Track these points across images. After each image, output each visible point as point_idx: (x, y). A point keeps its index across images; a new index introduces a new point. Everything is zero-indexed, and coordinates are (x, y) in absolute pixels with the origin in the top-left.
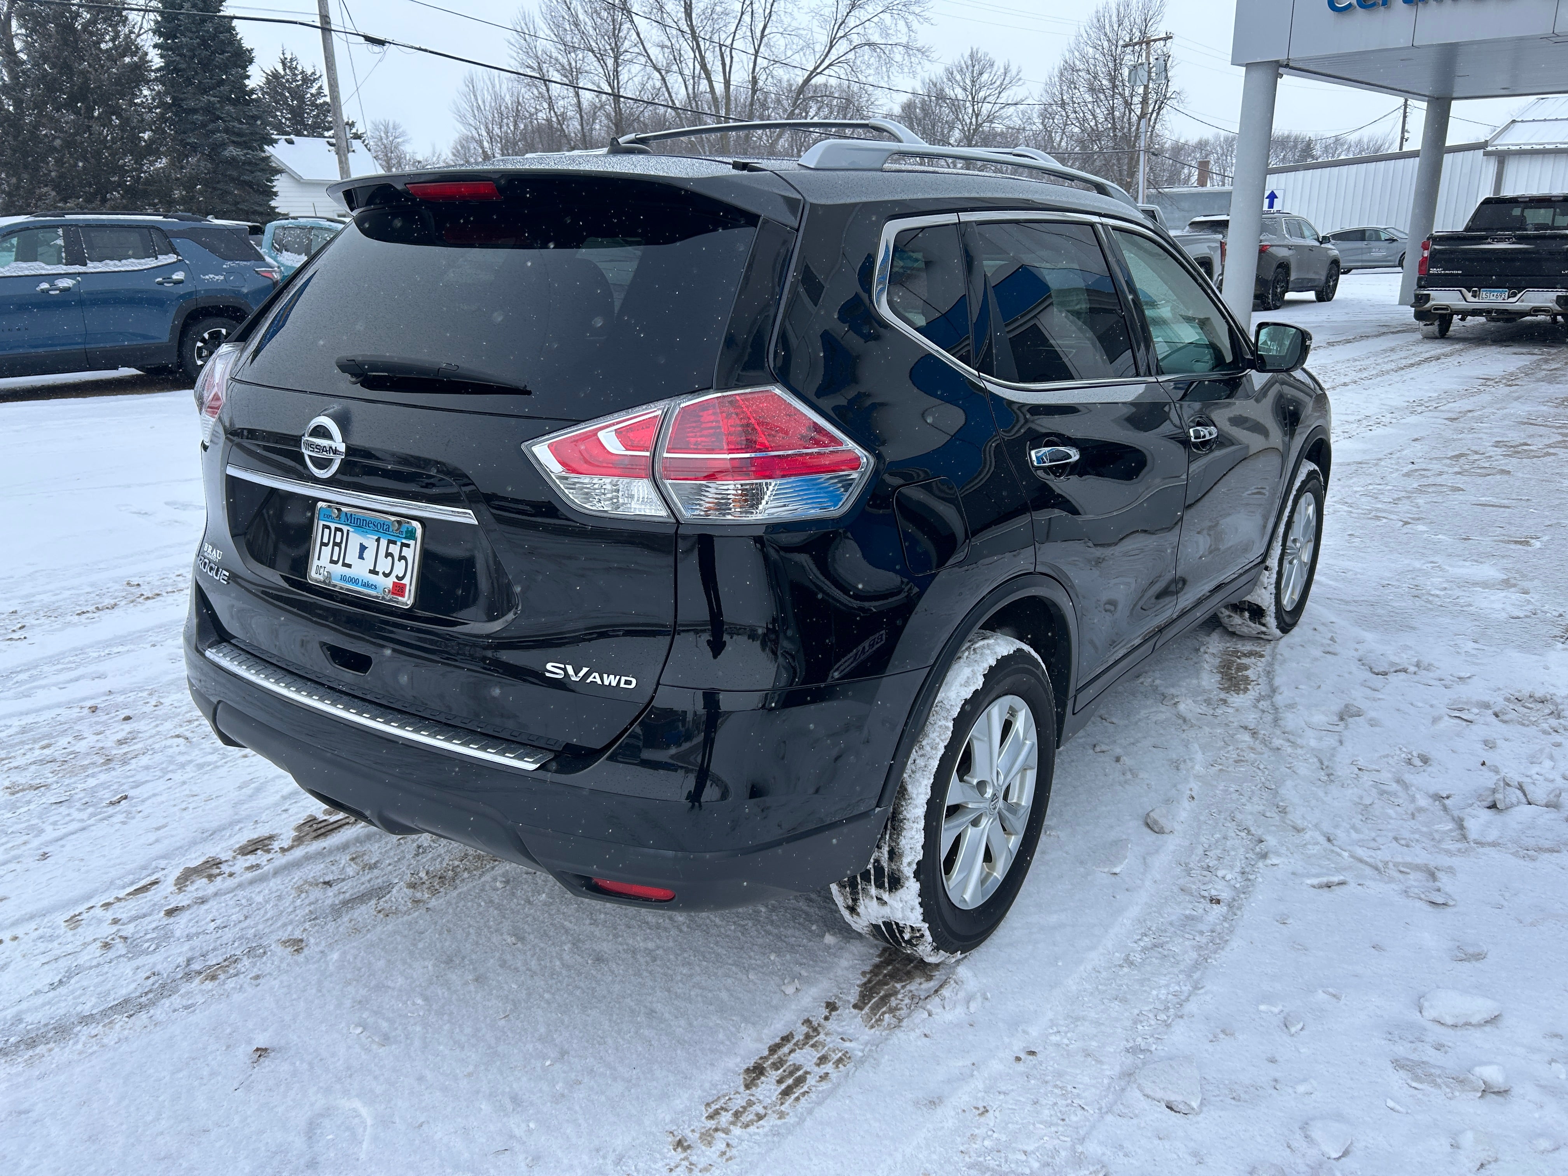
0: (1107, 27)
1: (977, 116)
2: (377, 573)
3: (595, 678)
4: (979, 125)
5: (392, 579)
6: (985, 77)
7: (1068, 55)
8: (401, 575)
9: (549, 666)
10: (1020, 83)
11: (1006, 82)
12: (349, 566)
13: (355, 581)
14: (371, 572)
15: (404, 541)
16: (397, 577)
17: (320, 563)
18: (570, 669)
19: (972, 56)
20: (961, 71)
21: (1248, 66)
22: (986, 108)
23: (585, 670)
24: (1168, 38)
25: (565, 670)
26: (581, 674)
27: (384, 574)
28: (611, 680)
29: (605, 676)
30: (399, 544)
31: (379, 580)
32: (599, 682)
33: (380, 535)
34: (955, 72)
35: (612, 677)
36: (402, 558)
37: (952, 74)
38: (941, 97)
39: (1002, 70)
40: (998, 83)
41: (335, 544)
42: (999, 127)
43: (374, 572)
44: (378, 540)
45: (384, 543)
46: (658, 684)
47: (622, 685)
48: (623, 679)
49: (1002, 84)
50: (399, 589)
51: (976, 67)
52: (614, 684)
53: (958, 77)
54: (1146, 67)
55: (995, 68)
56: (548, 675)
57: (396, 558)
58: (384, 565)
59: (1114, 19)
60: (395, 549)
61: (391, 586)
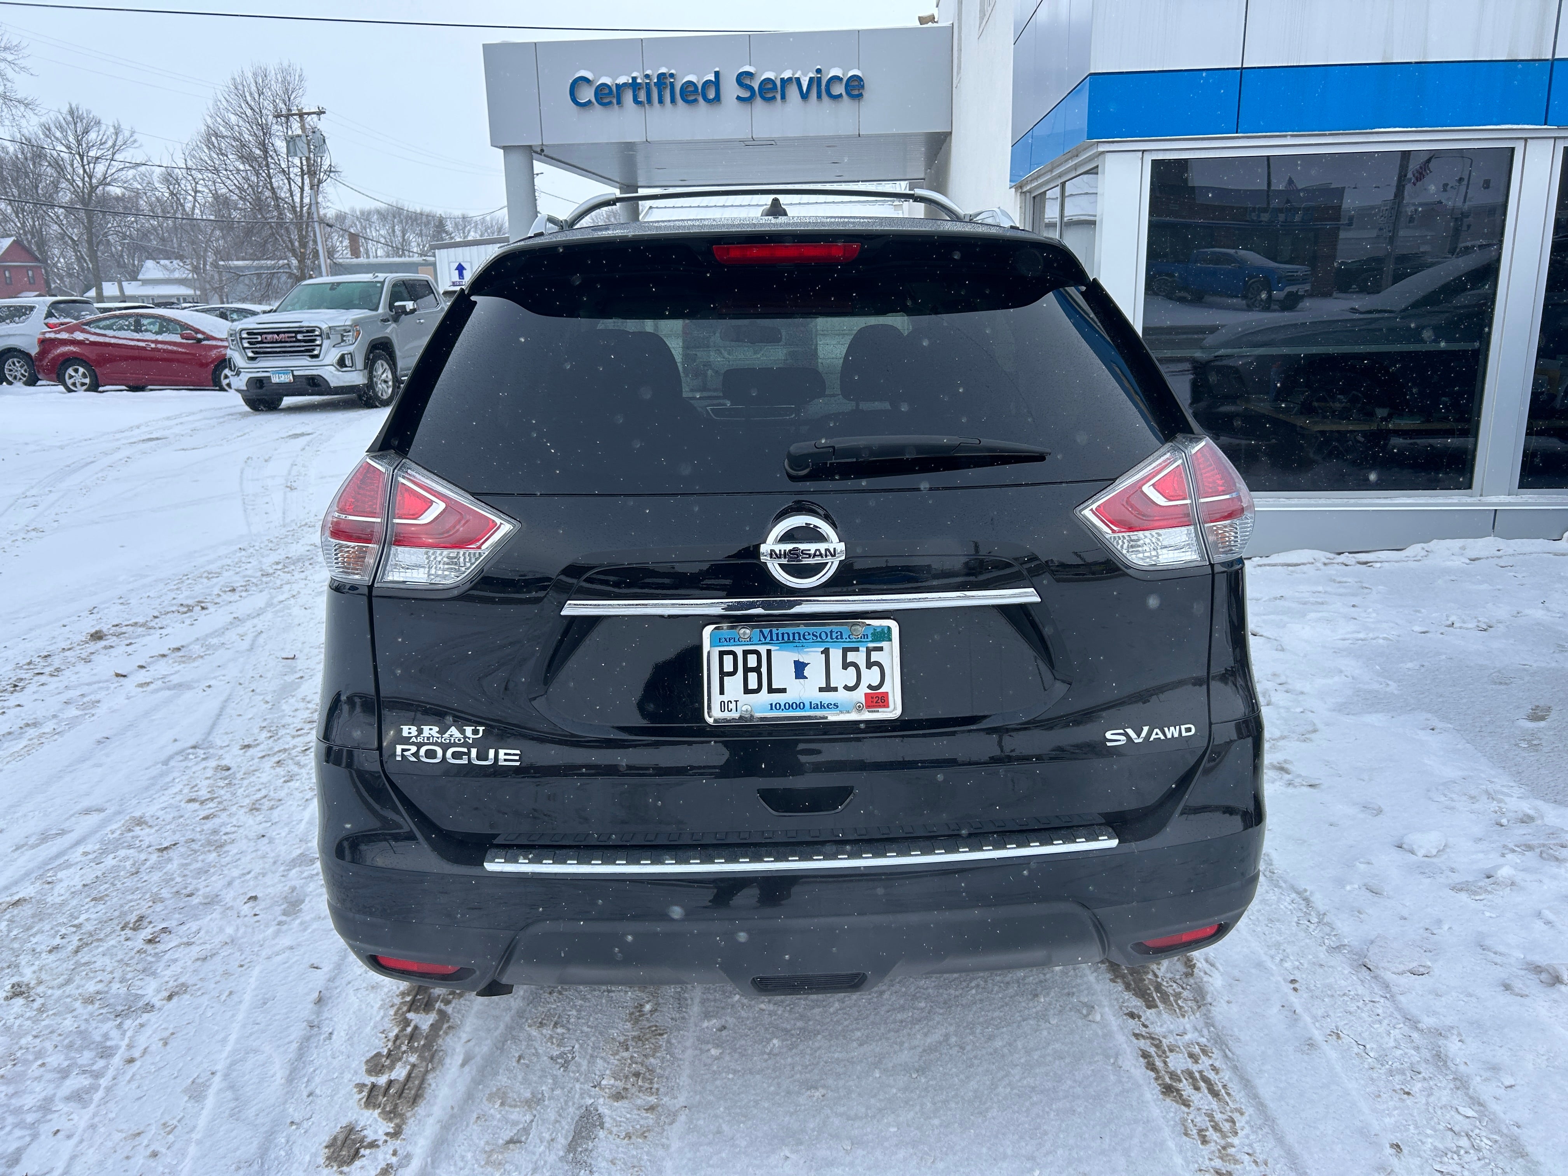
0: (247, 94)
1: (90, 177)
2: (835, 689)
3: (1157, 734)
4: (93, 189)
5: (863, 689)
6: (92, 136)
7: (209, 121)
8: (875, 683)
9: (1108, 735)
10: (136, 145)
11: (119, 143)
12: (783, 691)
13: (800, 706)
14: (821, 690)
15: (871, 645)
16: (870, 687)
17: (725, 698)
18: (1130, 731)
19: (71, 113)
20: (60, 128)
21: (505, 148)
22: (100, 169)
23: (1146, 729)
24: (320, 113)
25: (1126, 735)
26: (1144, 734)
27: (846, 688)
28: (1172, 732)
29: (1166, 729)
30: (863, 649)
31: (841, 696)
32: (1163, 737)
33: (827, 645)
34: (53, 129)
35: (1172, 728)
36: (870, 665)
37: (49, 130)
38: (39, 154)
39: (112, 130)
40: (110, 143)
41: (747, 670)
42: (115, 190)
43: (828, 688)
44: (826, 652)
45: (836, 655)
46: (1210, 724)
47: (1184, 734)
48: (1183, 727)
49: (114, 145)
50: (877, 699)
51: (79, 125)
52: (1176, 735)
53: (58, 134)
54: (304, 139)
55: (103, 127)
56: (1109, 744)
57: (862, 665)
58: (842, 677)
59: (253, 88)
60: (859, 658)
61: (863, 701)
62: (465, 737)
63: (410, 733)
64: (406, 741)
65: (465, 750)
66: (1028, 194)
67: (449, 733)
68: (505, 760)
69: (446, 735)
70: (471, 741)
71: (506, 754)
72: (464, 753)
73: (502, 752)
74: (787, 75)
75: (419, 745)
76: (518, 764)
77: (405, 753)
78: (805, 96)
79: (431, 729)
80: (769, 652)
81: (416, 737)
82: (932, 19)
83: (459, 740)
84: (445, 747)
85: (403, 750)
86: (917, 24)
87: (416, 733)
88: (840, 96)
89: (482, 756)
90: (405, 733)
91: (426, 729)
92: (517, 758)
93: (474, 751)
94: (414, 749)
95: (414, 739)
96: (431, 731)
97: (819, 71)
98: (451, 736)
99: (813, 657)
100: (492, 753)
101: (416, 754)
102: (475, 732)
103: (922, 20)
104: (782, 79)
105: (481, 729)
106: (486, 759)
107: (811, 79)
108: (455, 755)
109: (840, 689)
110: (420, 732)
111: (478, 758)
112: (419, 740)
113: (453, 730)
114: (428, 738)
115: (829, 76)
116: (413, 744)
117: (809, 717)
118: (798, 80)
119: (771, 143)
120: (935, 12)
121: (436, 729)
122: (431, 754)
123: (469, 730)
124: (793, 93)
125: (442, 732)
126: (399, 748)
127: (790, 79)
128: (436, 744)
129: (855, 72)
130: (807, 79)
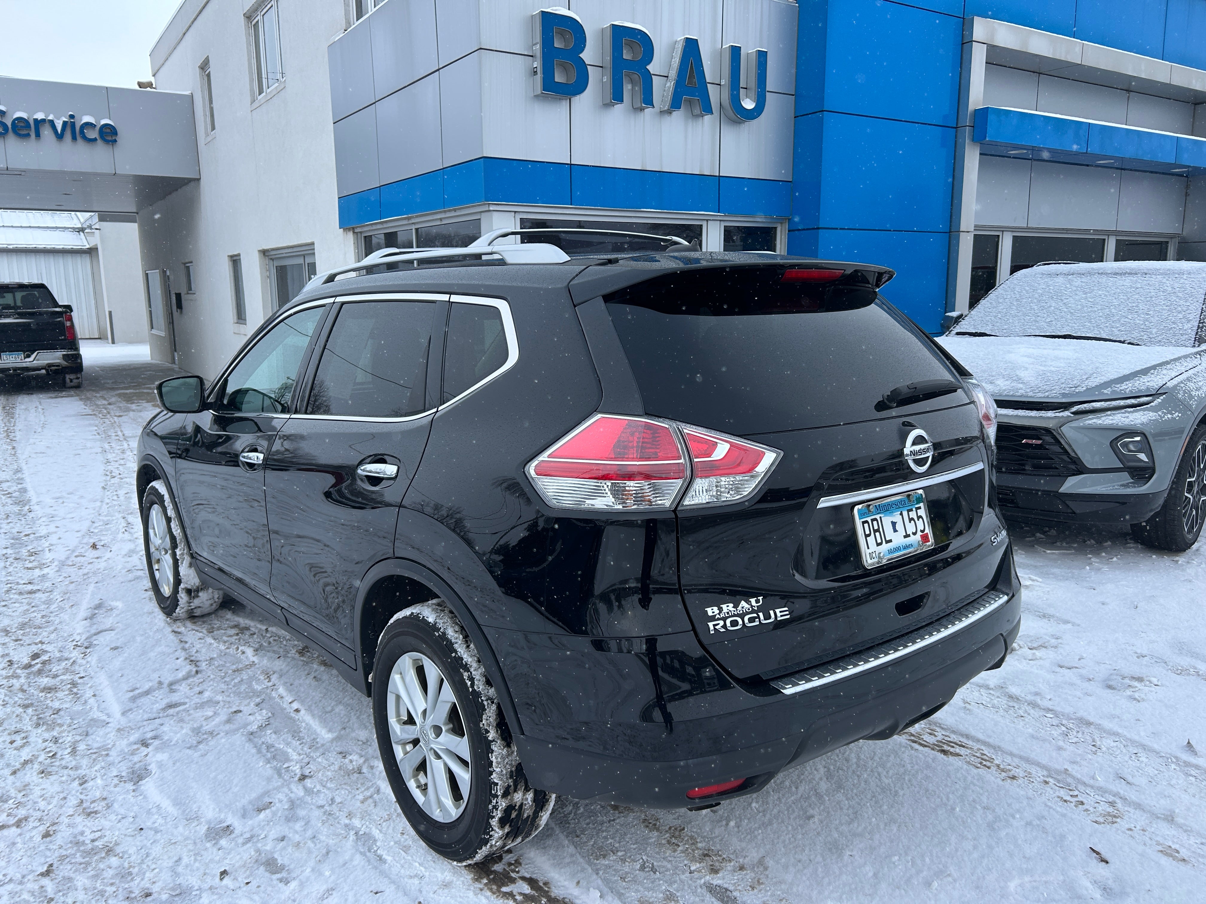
62: (752, 606)
63: (713, 612)
64: (713, 618)
65: (755, 615)
66: (359, 234)
67: (740, 606)
68: (781, 616)
69: (739, 608)
70: (756, 609)
71: (780, 612)
72: (755, 618)
73: (778, 611)
74: (40, 116)
75: (724, 619)
76: (788, 617)
77: (717, 627)
78: (60, 137)
79: (728, 606)
80: (880, 517)
81: (719, 614)
82: (150, 85)
83: (749, 609)
84: (742, 616)
85: (714, 625)
86: (137, 88)
87: (718, 612)
88: (95, 140)
89: (767, 617)
90: (710, 613)
91: (724, 607)
92: (787, 613)
93: (761, 615)
94: (721, 623)
95: (718, 616)
96: (729, 607)
97: (72, 117)
98: (743, 608)
99: (897, 518)
100: (772, 612)
101: (724, 626)
102: (757, 601)
103: (140, 85)
104: (36, 120)
105: (761, 598)
106: (770, 618)
107: (65, 124)
108: (751, 620)
109: (911, 535)
110: (720, 610)
111: (765, 619)
112: (722, 615)
113: (743, 603)
114: (728, 613)
115: (82, 122)
116: (718, 619)
117: (904, 555)
118: (52, 122)
119: (20, 173)
120: (152, 80)
121: (731, 605)
122: (734, 623)
123: (753, 601)
124: (46, 132)
125: (736, 606)
126: (711, 625)
127: (43, 121)
128: (735, 615)
129: (107, 121)
130: (61, 123)
